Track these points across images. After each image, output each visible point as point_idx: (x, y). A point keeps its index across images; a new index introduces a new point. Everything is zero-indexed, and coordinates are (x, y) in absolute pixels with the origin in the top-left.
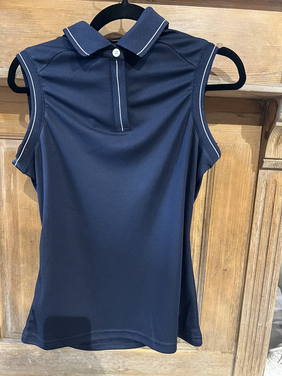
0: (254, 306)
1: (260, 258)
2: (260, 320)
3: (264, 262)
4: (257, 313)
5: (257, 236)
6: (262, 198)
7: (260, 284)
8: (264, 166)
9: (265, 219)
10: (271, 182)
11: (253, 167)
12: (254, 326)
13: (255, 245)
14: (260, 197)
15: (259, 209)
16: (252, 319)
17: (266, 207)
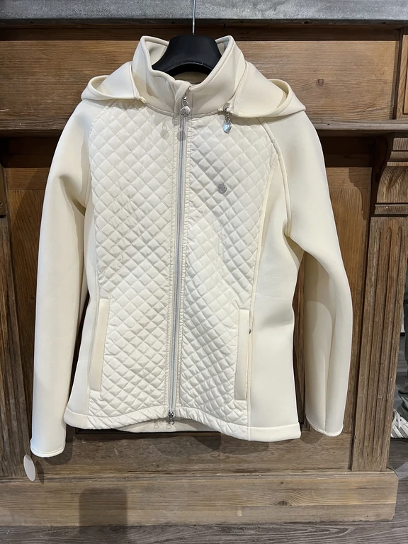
0: (373, 376)
1: (376, 319)
2: (380, 391)
3: (381, 323)
4: (376, 384)
5: (372, 294)
6: (375, 249)
7: (378, 351)
8: (377, 212)
9: (380, 274)
10: (385, 230)
11: (364, 215)
12: (372, 399)
13: (370, 304)
14: (374, 248)
15: (373, 262)
16: (370, 391)
17: (380, 260)
